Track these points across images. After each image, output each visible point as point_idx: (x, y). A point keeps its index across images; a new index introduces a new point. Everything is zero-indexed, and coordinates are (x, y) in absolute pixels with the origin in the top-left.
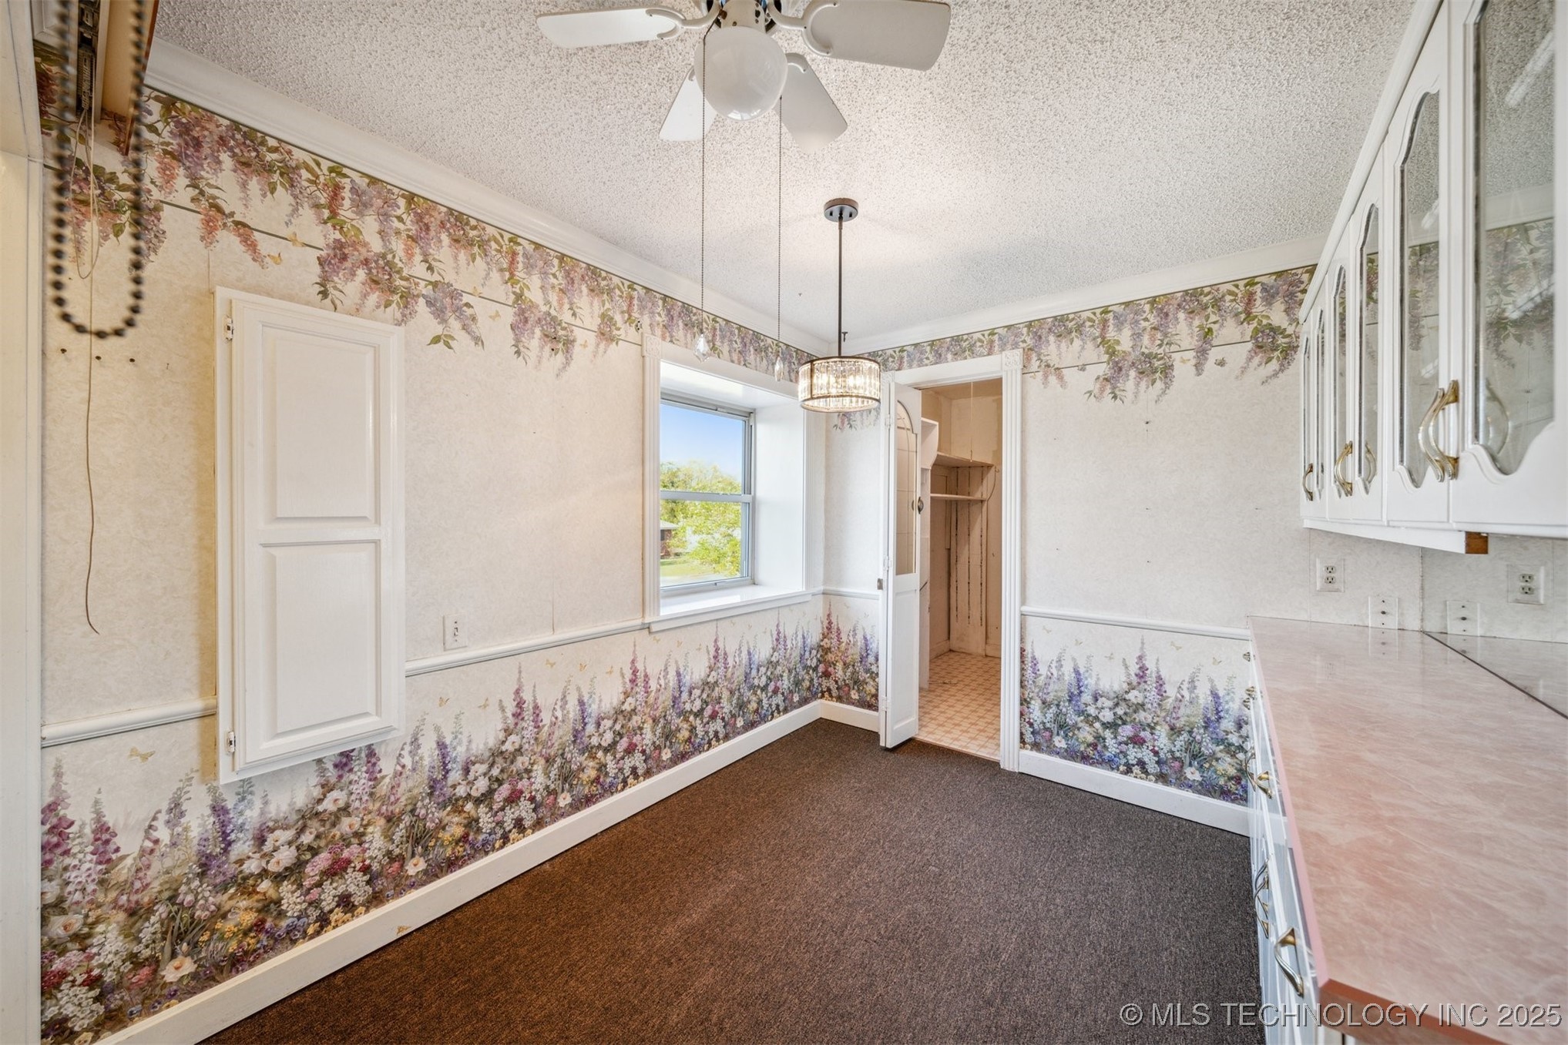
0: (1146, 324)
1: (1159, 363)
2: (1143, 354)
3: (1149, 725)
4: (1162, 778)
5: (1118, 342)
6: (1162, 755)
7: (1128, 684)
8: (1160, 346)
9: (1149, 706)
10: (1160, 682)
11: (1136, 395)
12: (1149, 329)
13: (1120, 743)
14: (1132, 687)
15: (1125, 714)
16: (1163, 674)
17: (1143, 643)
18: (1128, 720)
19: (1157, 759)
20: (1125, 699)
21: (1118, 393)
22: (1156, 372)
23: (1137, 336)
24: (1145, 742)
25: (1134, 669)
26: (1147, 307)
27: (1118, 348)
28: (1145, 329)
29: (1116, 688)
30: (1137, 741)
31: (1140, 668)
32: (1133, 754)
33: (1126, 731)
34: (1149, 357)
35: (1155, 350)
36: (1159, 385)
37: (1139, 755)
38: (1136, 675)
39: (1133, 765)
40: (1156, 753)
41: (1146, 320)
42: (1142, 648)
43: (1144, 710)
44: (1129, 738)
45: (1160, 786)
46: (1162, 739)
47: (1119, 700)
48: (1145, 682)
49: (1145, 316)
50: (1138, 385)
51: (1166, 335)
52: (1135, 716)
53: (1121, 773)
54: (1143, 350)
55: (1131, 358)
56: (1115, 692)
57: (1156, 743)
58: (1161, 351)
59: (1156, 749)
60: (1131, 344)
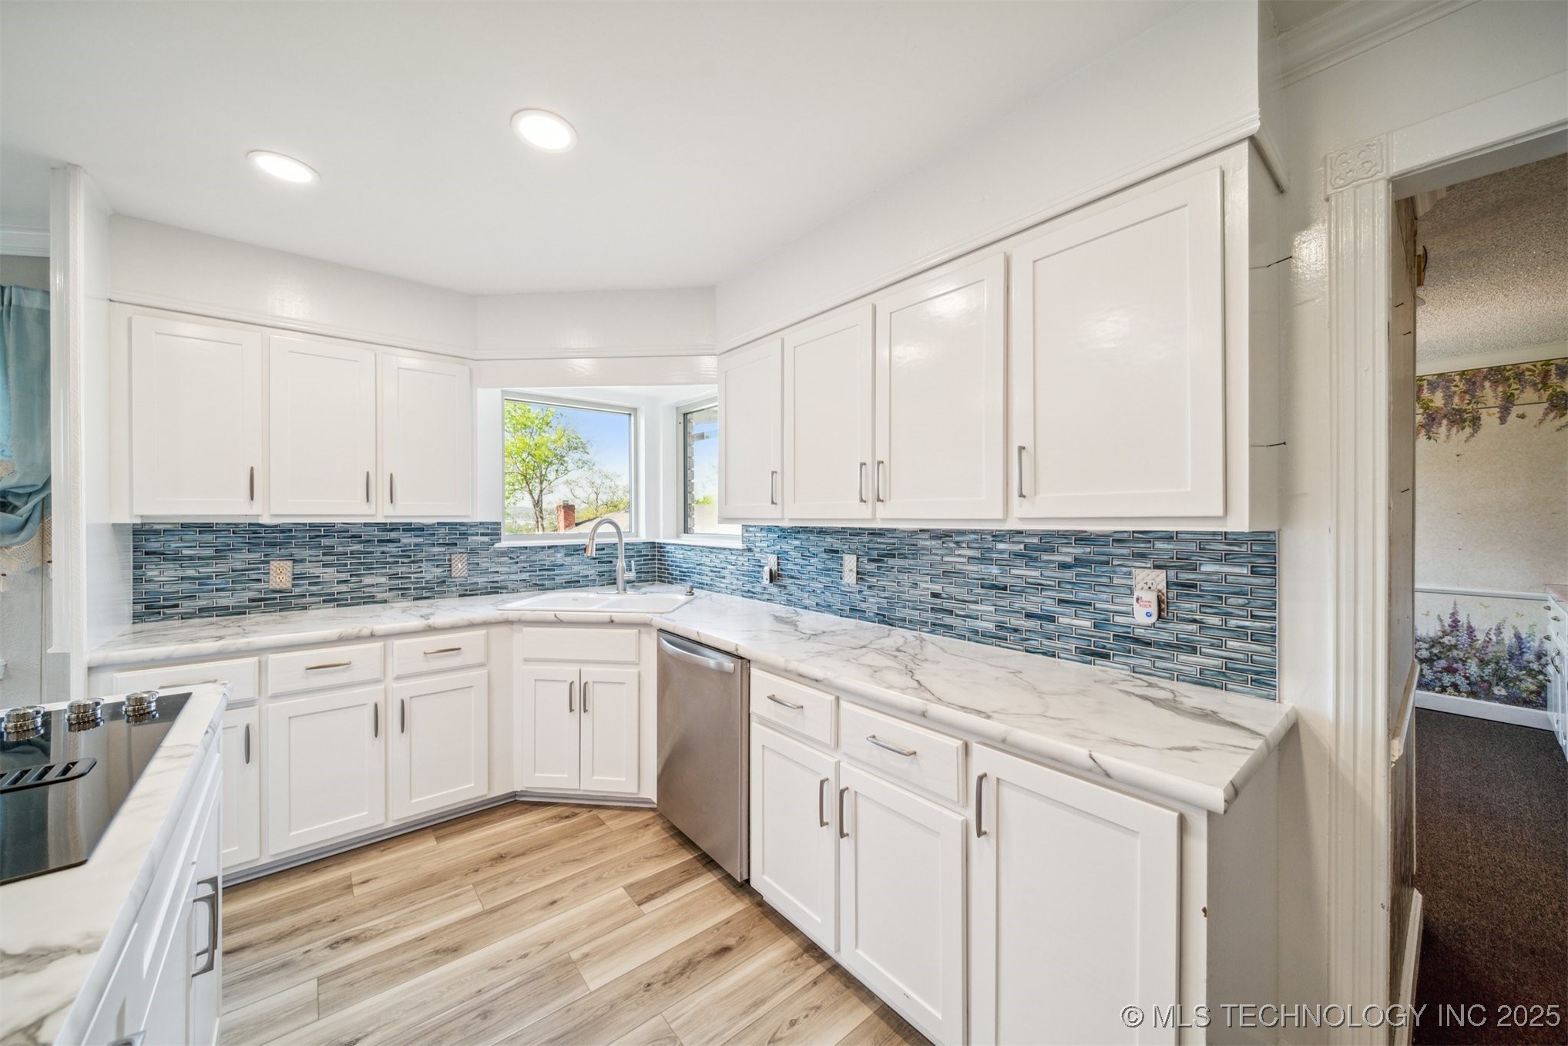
0: (1456, 389)
1: (1468, 415)
2: (1454, 409)
3: (1461, 659)
4: (1473, 694)
5: (1432, 401)
6: (1472, 679)
7: (1443, 632)
8: (1469, 404)
9: (1461, 646)
10: (1471, 630)
11: (1448, 436)
12: (1459, 392)
13: (1436, 672)
14: (1445, 633)
15: (1440, 652)
16: (1473, 624)
17: (1455, 604)
18: (1443, 656)
19: (1468, 682)
20: (1440, 643)
21: (1431, 434)
22: (1466, 421)
23: (1448, 397)
24: (1458, 670)
25: (1448, 621)
26: (1457, 378)
27: (1431, 404)
28: (1455, 392)
29: (1432, 634)
30: (1450, 670)
31: (1453, 621)
32: (1447, 679)
33: (1443, 663)
34: (1460, 411)
35: (1465, 407)
36: (1468, 430)
37: (1453, 680)
38: (1449, 626)
39: (1448, 687)
40: (1467, 678)
41: (1456, 386)
42: (1455, 608)
43: (1457, 649)
44: (1444, 669)
45: (1471, 700)
46: (1473, 668)
47: (1434, 642)
48: (1458, 630)
49: (1455, 383)
50: (1449, 430)
51: (1474, 397)
52: (1449, 653)
53: (1437, 692)
54: (1454, 406)
55: (1444, 411)
56: (1431, 638)
57: (1467, 671)
58: (1470, 407)
59: (1468, 675)
60: (1443, 402)
